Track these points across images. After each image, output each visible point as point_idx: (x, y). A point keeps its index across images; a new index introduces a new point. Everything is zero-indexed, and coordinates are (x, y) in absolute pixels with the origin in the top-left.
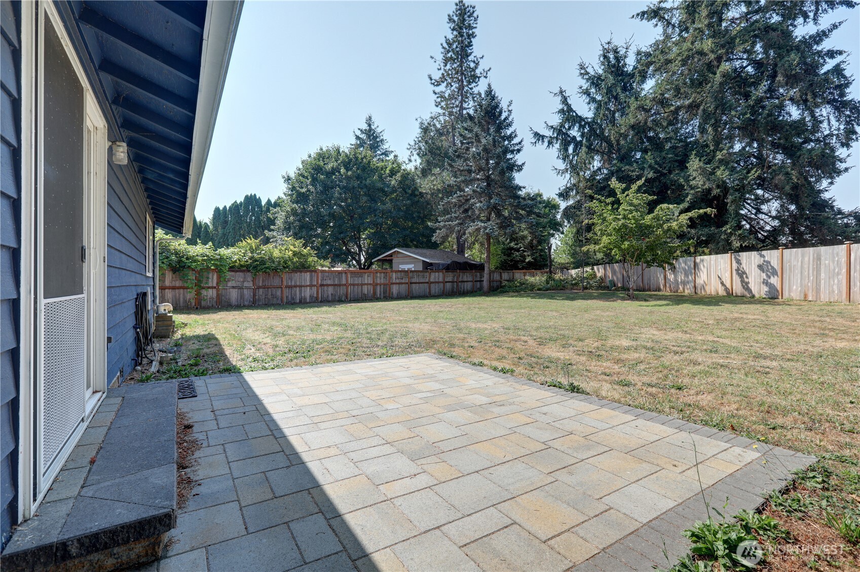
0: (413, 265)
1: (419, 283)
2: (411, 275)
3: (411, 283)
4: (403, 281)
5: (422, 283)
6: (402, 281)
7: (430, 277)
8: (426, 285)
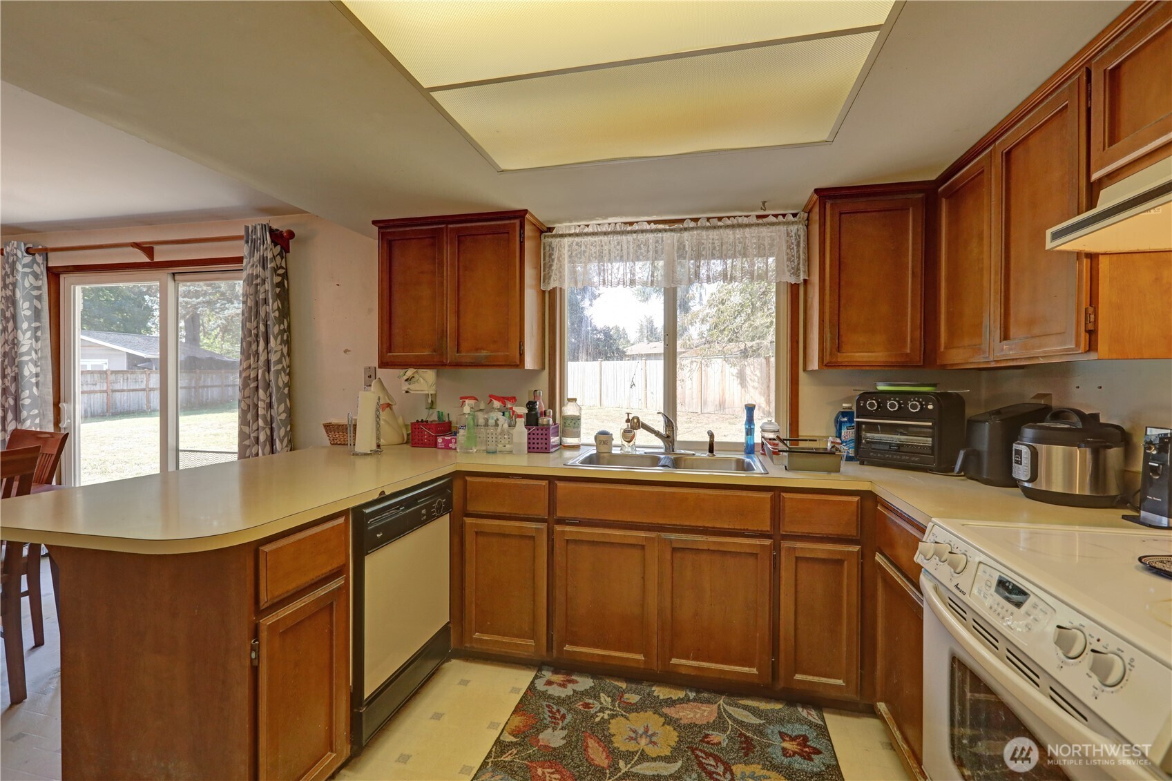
0: (106, 361)
1: (129, 391)
2: (112, 378)
3: (114, 391)
4: (97, 388)
5: (133, 390)
6: (93, 388)
7: (148, 381)
8: (141, 393)
